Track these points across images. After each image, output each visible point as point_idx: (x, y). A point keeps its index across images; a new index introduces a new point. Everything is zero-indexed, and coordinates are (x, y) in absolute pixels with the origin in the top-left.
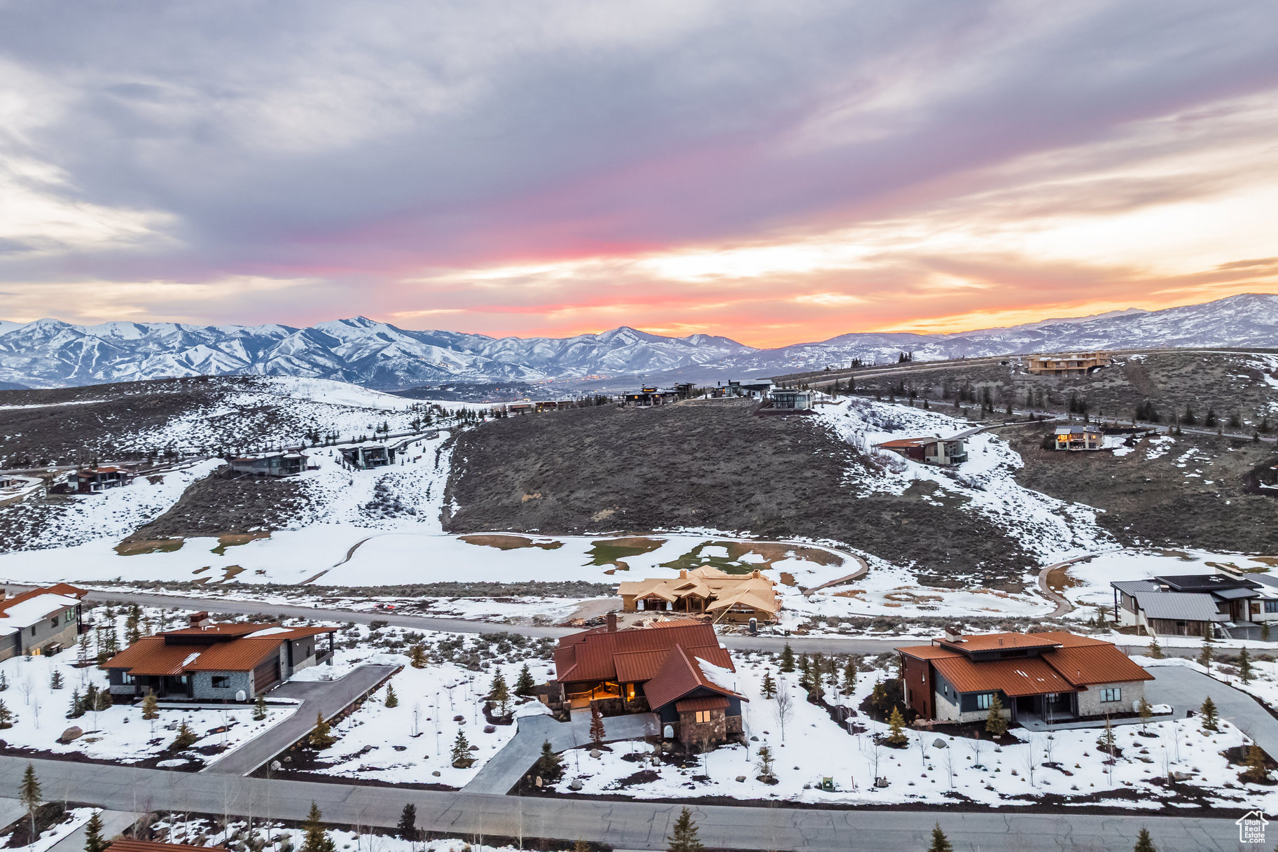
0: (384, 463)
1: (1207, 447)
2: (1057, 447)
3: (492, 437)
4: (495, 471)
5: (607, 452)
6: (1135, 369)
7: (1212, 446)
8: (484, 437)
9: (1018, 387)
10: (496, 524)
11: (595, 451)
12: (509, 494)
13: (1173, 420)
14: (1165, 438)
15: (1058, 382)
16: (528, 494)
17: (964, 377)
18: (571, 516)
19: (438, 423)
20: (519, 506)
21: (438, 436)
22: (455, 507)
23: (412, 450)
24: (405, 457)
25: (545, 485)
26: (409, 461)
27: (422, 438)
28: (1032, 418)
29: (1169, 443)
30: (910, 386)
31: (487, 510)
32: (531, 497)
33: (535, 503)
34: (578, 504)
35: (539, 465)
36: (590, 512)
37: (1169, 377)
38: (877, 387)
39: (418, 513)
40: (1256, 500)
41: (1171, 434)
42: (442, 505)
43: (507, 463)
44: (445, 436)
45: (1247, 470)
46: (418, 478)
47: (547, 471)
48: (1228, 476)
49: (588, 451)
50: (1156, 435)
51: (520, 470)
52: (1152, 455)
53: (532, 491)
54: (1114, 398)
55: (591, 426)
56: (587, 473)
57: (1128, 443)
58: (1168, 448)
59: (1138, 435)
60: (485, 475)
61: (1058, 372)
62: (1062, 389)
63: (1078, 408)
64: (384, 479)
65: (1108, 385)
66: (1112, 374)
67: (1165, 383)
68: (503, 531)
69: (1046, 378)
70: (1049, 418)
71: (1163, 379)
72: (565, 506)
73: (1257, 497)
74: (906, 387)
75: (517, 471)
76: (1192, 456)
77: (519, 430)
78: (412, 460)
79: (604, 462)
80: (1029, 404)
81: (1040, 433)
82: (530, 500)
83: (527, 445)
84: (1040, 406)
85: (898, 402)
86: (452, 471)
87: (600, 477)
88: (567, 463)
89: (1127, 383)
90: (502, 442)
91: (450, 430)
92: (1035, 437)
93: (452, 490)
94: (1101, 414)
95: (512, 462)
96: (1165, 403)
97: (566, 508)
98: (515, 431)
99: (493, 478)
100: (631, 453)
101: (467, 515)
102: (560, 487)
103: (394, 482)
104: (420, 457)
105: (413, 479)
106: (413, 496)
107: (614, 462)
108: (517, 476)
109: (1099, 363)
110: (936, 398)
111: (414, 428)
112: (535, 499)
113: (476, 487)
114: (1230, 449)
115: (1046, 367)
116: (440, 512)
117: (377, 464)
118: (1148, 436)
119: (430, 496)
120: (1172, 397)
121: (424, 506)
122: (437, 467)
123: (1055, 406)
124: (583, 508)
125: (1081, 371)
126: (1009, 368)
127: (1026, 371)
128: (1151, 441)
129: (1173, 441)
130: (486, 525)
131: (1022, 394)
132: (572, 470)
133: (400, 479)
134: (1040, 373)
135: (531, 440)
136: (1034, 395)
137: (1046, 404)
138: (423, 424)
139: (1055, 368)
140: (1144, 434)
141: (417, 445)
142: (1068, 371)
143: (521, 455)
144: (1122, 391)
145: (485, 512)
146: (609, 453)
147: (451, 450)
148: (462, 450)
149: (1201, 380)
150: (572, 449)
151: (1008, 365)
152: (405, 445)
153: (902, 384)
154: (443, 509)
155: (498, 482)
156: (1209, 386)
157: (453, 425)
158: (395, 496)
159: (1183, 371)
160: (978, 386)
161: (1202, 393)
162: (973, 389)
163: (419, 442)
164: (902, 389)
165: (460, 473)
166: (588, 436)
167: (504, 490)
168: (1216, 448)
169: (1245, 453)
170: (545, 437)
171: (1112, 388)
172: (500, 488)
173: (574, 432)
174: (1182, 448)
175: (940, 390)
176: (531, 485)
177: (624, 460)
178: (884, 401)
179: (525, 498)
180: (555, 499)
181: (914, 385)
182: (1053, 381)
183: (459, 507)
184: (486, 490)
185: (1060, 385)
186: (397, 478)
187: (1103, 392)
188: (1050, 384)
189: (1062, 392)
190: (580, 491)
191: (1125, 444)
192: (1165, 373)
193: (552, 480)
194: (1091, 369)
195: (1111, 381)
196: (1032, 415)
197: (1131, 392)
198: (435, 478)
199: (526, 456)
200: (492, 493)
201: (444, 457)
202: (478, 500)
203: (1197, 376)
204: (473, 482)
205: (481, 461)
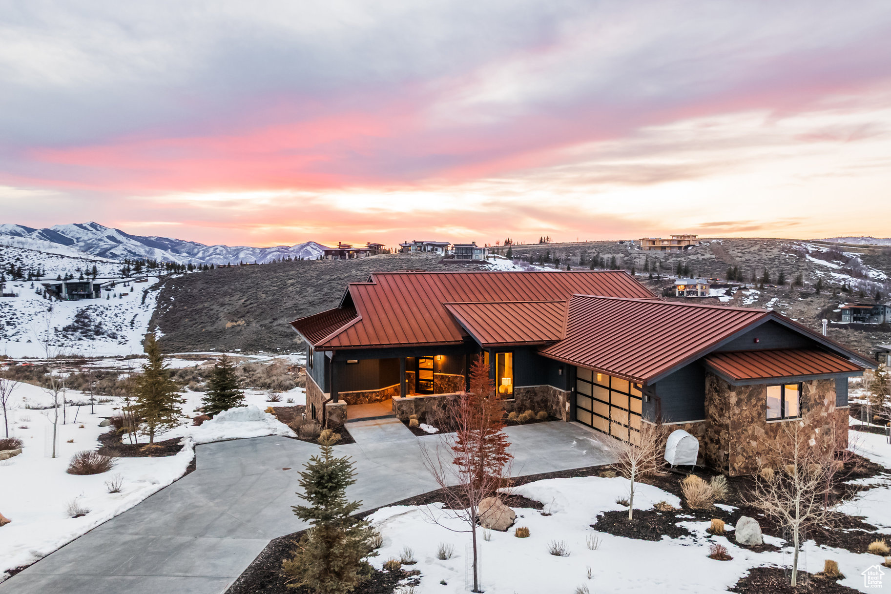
0: (89, 296)
1: (784, 297)
2: (677, 295)
3: (199, 282)
4: (200, 306)
5: (308, 289)
6: (718, 248)
7: (787, 296)
8: (191, 282)
9: (635, 258)
10: (199, 346)
11: (297, 289)
12: (213, 323)
13: (753, 280)
14: (753, 291)
15: (664, 255)
16: (232, 321)
17: (594, 250)
18: (274, 338)
19: (147, 272)
20: (223, 332)
21: (147, 281)
22: (159, 334)
23: (119, 289)
24: (111, 293)
25: (248, 315)
26: (115, 296)
27: (131, 281)
28: (651, 277)
29: (757, 294)
30: (554, 256)
31: (191, 335)
32: (235, 324)
33: (239, 329)
34: (281, 329)
35: (243, 301)
36: (292, 335)
37: (743, 253)
38: (529, 256)
39: (119, 338)
40: (833, 331)
41: (756, 288)
42: (146, 333)
43: (212, 300)
44: (153, 281)
45: (817, 312)
46: (123, 310)
47: (251, 304)
48: (805, 316)
49: (290, 288)
50: (745, 289)
51: (225, 305)
52: (746, 301)
53: (236, 319)
54: (707, 265)
55: (291, 273)
56: (289, 304)
57: (728, 293)
58: (757, 297)
59: (733, 288)
60: (189, 310)
61: (664, 248)
62: (668, 260)
63: (683, 271)
64: (87, 309)
65: (701, 258)
66: (702, 250)
67: (741, 257)
68: (206, 351)
69: (654, 252)
70: (663, 278)
71: (739, 255)
72: (268, 331)
73: (833, 329)
74: (551, 257)
75: (222, 305)
76: (775, 303)
77: (225, 277)
78: (118, 295)
79: (305, 296)
80: (646, 269)
81: (659, 287)
82: (233, 327)
83: (232, 287)
84: (654, 270)
85: (546, 266)
86: (158, 307)
87: (302, 307)
88: (270, 298)
89: (714, 256)
90: (208, 286)
91: (159, 277)
92: (656, 290)
93: (157, 321)
94: (700, 276)
95: (217, 299)
96: (745, 269)
97: (269, 333)
98: (221, 277)
99: (199, 312)
100: (331, 290)
101: (169, 340)
102: (264, 315)
103: (97, 312)
104: (127, 294)
105: (117, 311)
106: (117, 324)
107: (316, 296)
108: (221, 309)
109: (692, 243)
110: (575, 264)
111: (124, 274)
112: (239, 325)
113: (181, 318)
114: (800, 299)
115: (654, 244)
116: (143, 338)
117: (82, 297)
118: (740, 289)
119: (135, 325)
120: (748, 266)
121: (127, 332)
122: (143, 303)
123: (664, 271)
124: (285, 332)
125: (680, 248)
126: (626, 246)
127: (639, 248)
128: (744, 292)
129: (759, 293)
130: (189, 346)
131: (641, 261)
132: (275, 303)
133: (104, 310)
134: (650, 248)
135: (237, 283)
136: (649, 263)
137: (658, 269)
138: (132, 272)
139: (661, 244)
140: (737, 288)
141: (125, 286)
142: (671, 247)
143: (225, 294)
144: (712, 262)
145: (188, 336)
146: (310, 290)
147: (159, 291)
148: (170, 291)
149: (765, 256)
150: (276, 288)
151: (625, 244)
152: (113, 285)
153: (548, 253)
154: (146, 336)
155: (203, 314)
156: (773, 260)
157: (162, 274)
158: (97, 322)
159: (752, 249)
160: (606, 257)
161: (768, 263)
162: (602, 259)
163: (127, 284)
164: (548, 258)
165: (166, 308)
166: (290, 279)
167: (208, 320)
168: (791, 298)
169: (812, 301)
170: (249, 281)
171: (703, 259)
172: (204, 318)
173: (277, 277)
174: (767, 297)
175: (577, 259)
176: (235, 315)
177: (325, 295)
178: (535, 265)
179: (229, 325)
180: (258, 325)
181: (557, 255)
182: (661, 254)
183: (163, 334)
184: (191, 321)
185: (665, 257)
186: (102, 309)
187: (698, 261)
188: (658, 256)
189: (668, 261)
190: (283, 319)
191: (725, 294)
192: (740, 251)
193: (255, 311)
194: (686, 247)
195: (702, 255)
196: (651, 275)
197: (718, 262)
198: (141, 312)
199: (231, 295)
200: (196, 323)
201: (151, 296)
202: (182, 328)
203: (763, 253)
204: (178, 315)
205: (187, 299)
